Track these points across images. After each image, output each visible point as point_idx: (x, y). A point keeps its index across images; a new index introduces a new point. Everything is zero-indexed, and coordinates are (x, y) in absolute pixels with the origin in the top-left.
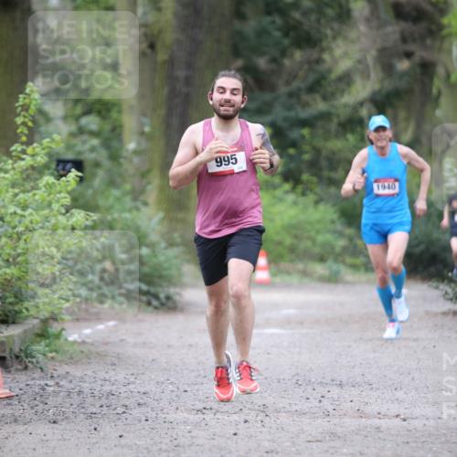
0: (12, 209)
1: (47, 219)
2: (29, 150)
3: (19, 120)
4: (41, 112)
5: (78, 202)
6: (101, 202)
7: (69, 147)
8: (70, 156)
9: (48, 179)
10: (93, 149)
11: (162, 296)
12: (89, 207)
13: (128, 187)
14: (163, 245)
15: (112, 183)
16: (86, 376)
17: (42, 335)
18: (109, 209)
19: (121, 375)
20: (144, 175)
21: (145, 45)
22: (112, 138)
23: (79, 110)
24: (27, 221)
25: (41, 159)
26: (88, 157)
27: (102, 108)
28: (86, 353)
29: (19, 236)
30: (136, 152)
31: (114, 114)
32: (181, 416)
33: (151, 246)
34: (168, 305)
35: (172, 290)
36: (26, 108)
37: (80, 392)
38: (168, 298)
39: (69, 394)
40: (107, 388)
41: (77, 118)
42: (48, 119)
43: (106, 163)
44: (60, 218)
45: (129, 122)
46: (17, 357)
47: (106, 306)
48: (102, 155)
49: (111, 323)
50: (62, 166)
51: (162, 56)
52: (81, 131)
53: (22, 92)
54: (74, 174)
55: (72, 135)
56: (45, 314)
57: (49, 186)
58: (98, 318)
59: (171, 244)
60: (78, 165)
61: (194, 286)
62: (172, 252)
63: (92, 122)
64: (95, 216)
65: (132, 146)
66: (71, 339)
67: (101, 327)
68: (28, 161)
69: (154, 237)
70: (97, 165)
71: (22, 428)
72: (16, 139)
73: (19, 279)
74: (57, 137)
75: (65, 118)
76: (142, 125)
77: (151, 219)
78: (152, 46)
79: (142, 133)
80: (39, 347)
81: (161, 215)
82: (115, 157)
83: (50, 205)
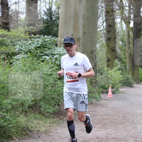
0: (113, 75)
1: (117, 76)
2: (116, 68)
3: (114, 64)
4: (117, 63)
5: (121, 74)
6: (124, 74)
7: (120, 67)
8: (120, 68)
9: (118, 71)
10: (123, 68)
11: (131, 85)
12: (123, 75)
13: (127, 72)
14: (131, 79)
15: (125, 72)
16: (122, 95)
17: (117, 90)
18: (125, 75)
19: (126, 95)
20: (129, 71)
21: (129, 55)
22: (125, 67)
23: (121, 63)
24: (115, 76)
25: (117, 69)
26: (123, 69)
27: (124, 63)
28: (122, 92)
29: (114, 78)
30: (128, 68)
31: (126, 64)
32: (134, 100)
33: (130, 80)
34: (132, 87)
35: (133, 85)
36: (115, 63)
37: (121, 97)
38: (132, 86)
39: (120, 97)
40: (125, 96)
41: (121, 64)
42: (118, 64)
43: (125, 69)
44: (119, 76)
45: (127, 64)
46: (114, 93)
47: (125, 87)
48: (124, 68)
49: (125, 89)
50: (119, 69)
51: (132, 57)
52: (122, 66)
53: (115, 61)
54: (121, 71)
55: (121, 66)
56: (117, 87)
57: (118, 72)
58: (123, 88)
59: (132, 79)
60: (121, 70)
61: (135, 84)
62: (133, 80)
63: (123, 64)
64: (123, 76)
65: (128, 67)
66: (120, 90)
67: (124, 89)
68: (115, 69)
69: (130, 78)
70: (124, 70)
71: (114, 101)
72: (114, 66)
73: (114, 83)
74: (119, 66)
75: (120, 64)
76: (129, 65)
77: (130, 76)
78: (130, 55)
79: (129, 66)
80: (116, 91)
81: (131, 76)
82: (126, 69)
83: (118, 74)
